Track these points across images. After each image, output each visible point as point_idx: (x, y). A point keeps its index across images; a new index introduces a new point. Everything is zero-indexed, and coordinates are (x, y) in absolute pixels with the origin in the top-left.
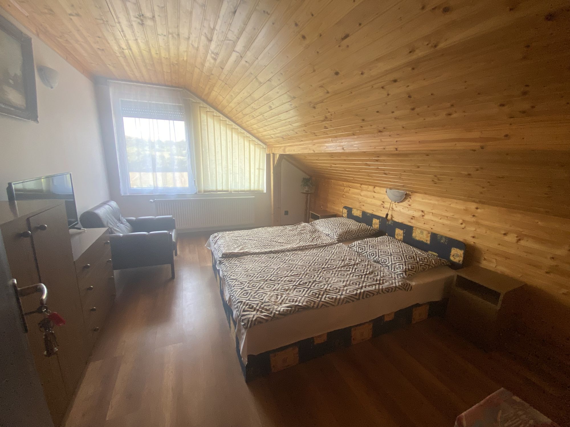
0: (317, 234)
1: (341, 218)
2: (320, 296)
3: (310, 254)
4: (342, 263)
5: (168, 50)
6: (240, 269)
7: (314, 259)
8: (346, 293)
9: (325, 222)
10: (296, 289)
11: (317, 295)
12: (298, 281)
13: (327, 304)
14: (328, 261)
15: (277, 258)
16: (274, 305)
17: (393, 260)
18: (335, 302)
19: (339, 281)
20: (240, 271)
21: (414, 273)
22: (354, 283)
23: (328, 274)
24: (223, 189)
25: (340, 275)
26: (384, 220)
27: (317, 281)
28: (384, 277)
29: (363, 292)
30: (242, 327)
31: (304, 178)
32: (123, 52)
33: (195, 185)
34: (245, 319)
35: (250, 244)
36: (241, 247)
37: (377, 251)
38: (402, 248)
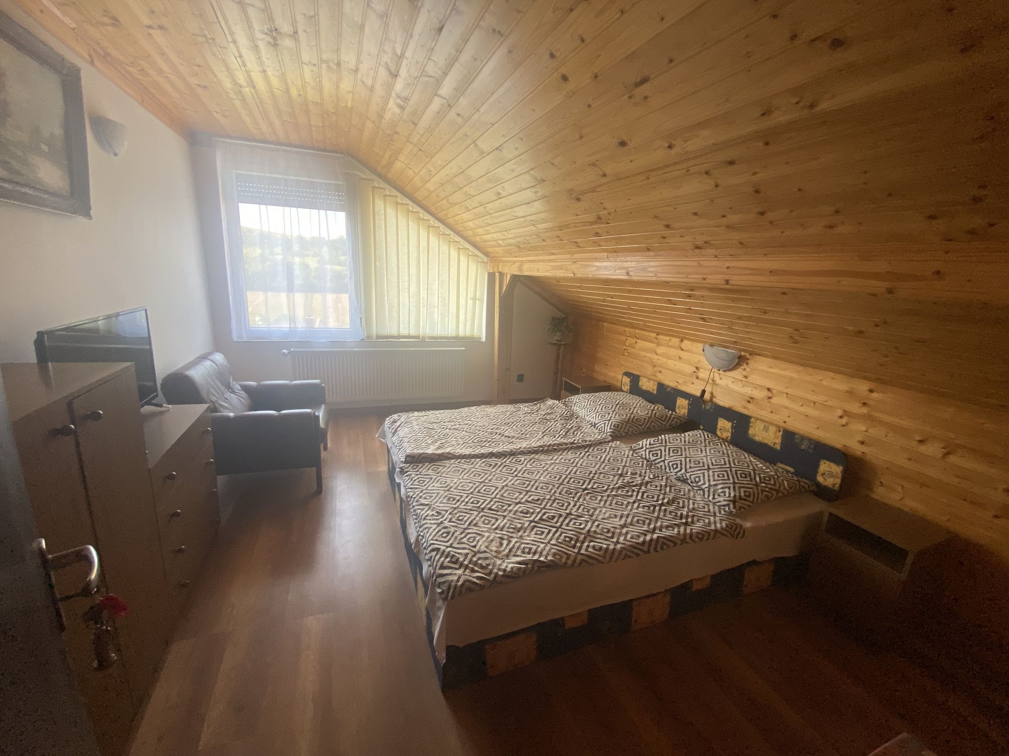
0: (573, 423)
1: (619, 393)
2: (578, 545)
3: (562, 461)
4: (620, 481)
5: (320, 88)
6: (436, 485)
7: (568, 472)
8: (625, 540)
9: (590, 400)
10: (535, 529)
11: (573, 542)
12: (539, 512)
13: (590, 561)
14: (593, 477)
15: (502, 466)
16: (496, 557)
17: (711, 478)
18: (604, 557)
19: (612, 516)
20: (435, 490)
21: (751, 504)
22: (640, 522)
23: (593, 501)
24: (409, 334)
25: (616, 504)
26: (697, 402)
27: (574, 515)
28: (694, 511)
29: (657, 539)
30: (438, 596)
31: (553, 317)
32: (241, 91)
33: (361, 326)
34: (444, 582)
35: (455, 438)
36: (440, 442)
37: (683, 459)
38: (728, 456)
